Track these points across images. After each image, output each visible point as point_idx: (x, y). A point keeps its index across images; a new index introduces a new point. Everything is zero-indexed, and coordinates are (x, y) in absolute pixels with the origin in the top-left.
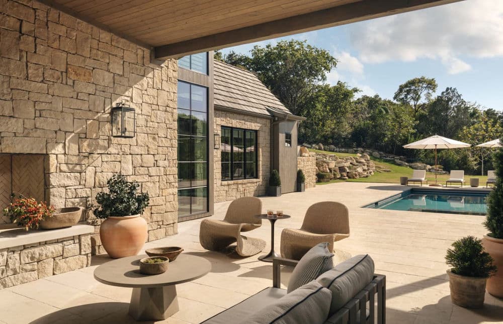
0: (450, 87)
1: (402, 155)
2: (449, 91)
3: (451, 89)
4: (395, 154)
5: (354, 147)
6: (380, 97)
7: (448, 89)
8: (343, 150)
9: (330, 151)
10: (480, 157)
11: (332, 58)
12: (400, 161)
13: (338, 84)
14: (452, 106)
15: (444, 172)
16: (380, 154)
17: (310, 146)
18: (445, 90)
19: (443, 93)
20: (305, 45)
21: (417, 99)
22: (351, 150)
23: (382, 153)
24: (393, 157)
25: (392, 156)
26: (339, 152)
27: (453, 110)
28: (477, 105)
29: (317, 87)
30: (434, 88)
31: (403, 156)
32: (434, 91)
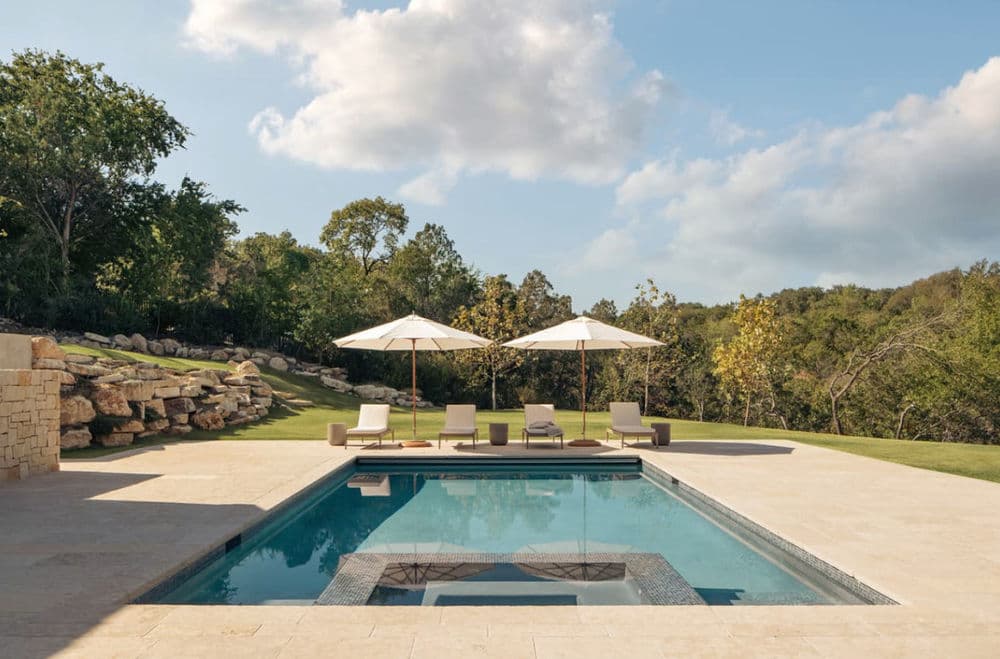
0: (431, 224)
1: (336, 366)
2: (431, 231)
3: (433, 228)
4: (322, 364)
5: (226, 346)
6: (293, 237)
7: (428, 227)
8: (200, 351)
9: (167, 354)
10: (490, 372)
11: (173, 122)
12: (333, 380)
13: (184, 185)
14: (437, 264)
15: (424, 403)
16: (288, 363)
17: (106, 340)
18: (422, 229)
19: (419, 235)
20: (99, 76)
21: (368, 245)
22: (220, 351)
23: (293, 360)
24: (319, 371)
25: (317, 368)
26: (189, 357)
27: (439, 272)
28: (475, 270)
29: (130, 188)
30: (402, 225)
31: (340, 367)
32: (402, 232)
